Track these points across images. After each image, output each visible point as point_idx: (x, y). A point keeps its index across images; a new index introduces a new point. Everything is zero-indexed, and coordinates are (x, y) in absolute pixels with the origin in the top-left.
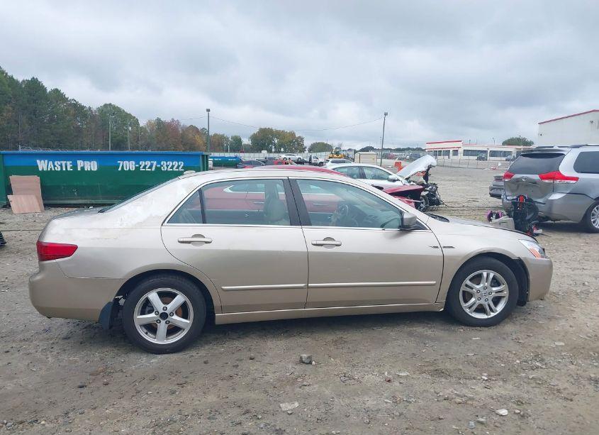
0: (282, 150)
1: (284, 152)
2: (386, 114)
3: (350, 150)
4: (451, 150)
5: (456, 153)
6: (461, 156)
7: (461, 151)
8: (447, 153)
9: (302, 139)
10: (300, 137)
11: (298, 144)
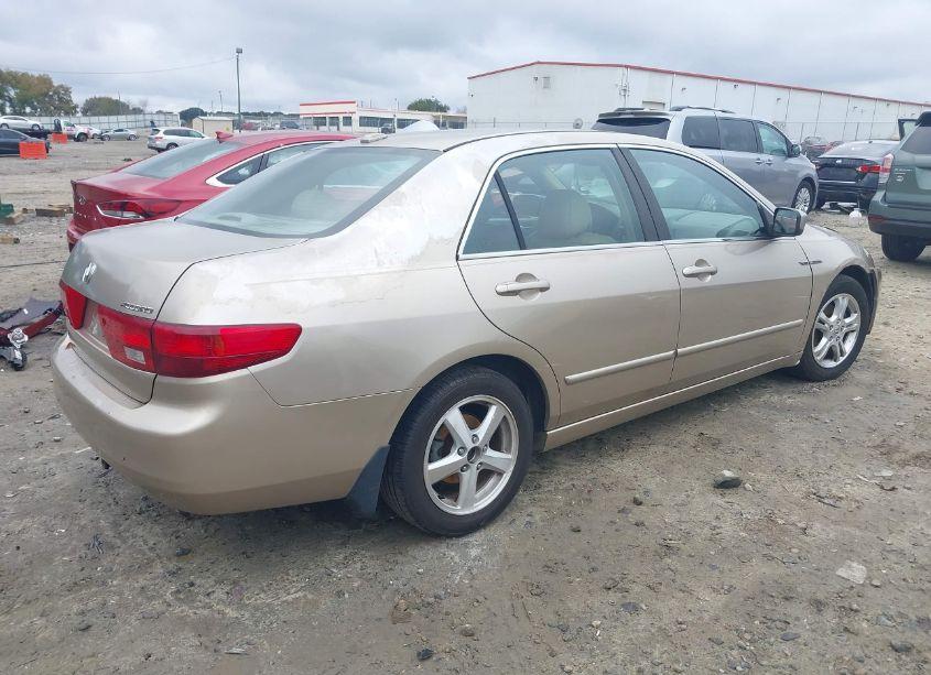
0: (28, 110)
1: (32, 115)
2: (239, 51)
3: (160, 112)
4: (341, 116)
5: (348, 121)
6: (356, 127)
7: (356, 118)
8: (334, 121)
9: (67, 91)
10: (61, 86)
11: (60, 99)
